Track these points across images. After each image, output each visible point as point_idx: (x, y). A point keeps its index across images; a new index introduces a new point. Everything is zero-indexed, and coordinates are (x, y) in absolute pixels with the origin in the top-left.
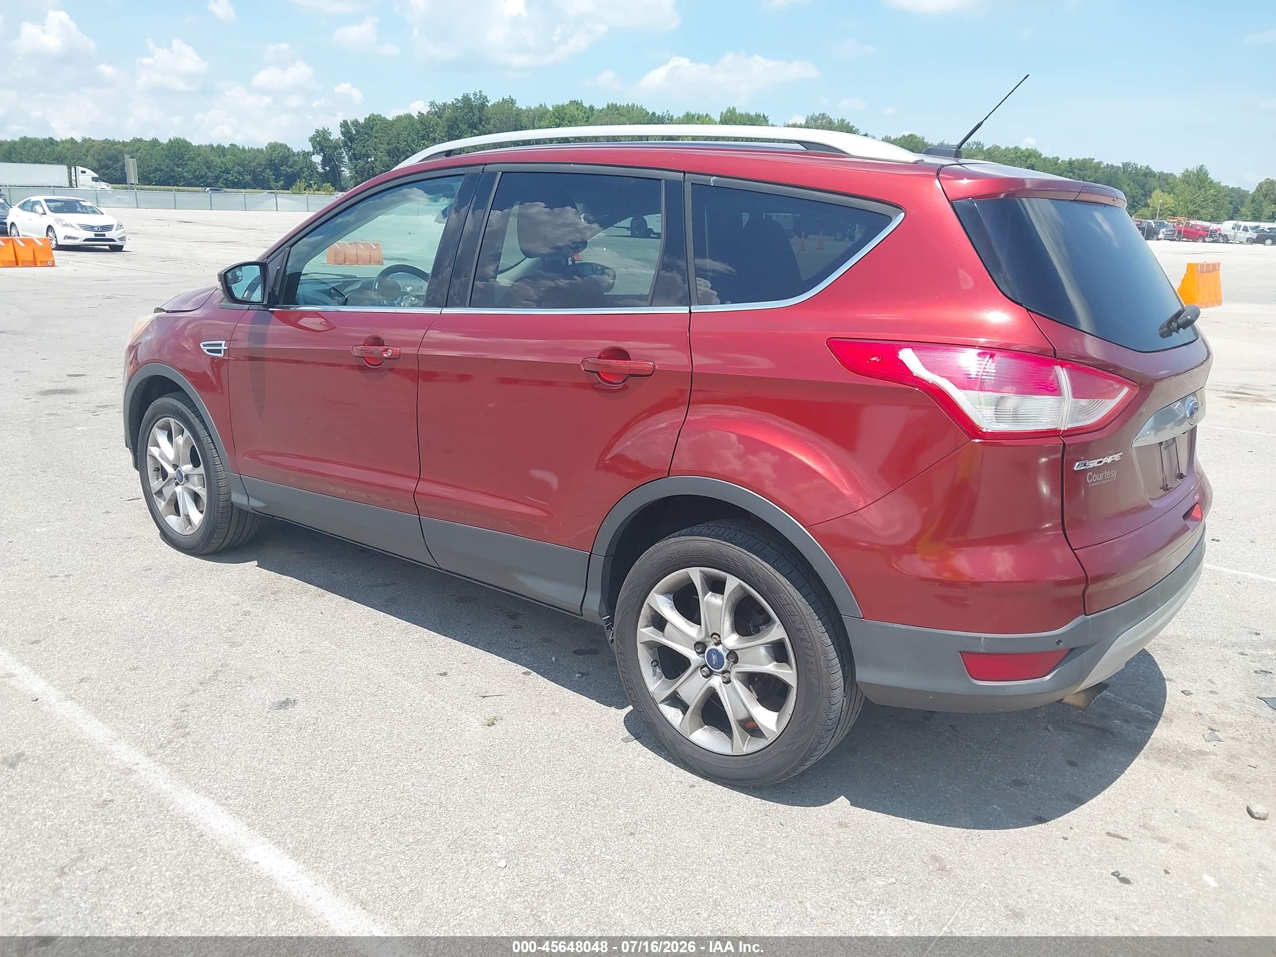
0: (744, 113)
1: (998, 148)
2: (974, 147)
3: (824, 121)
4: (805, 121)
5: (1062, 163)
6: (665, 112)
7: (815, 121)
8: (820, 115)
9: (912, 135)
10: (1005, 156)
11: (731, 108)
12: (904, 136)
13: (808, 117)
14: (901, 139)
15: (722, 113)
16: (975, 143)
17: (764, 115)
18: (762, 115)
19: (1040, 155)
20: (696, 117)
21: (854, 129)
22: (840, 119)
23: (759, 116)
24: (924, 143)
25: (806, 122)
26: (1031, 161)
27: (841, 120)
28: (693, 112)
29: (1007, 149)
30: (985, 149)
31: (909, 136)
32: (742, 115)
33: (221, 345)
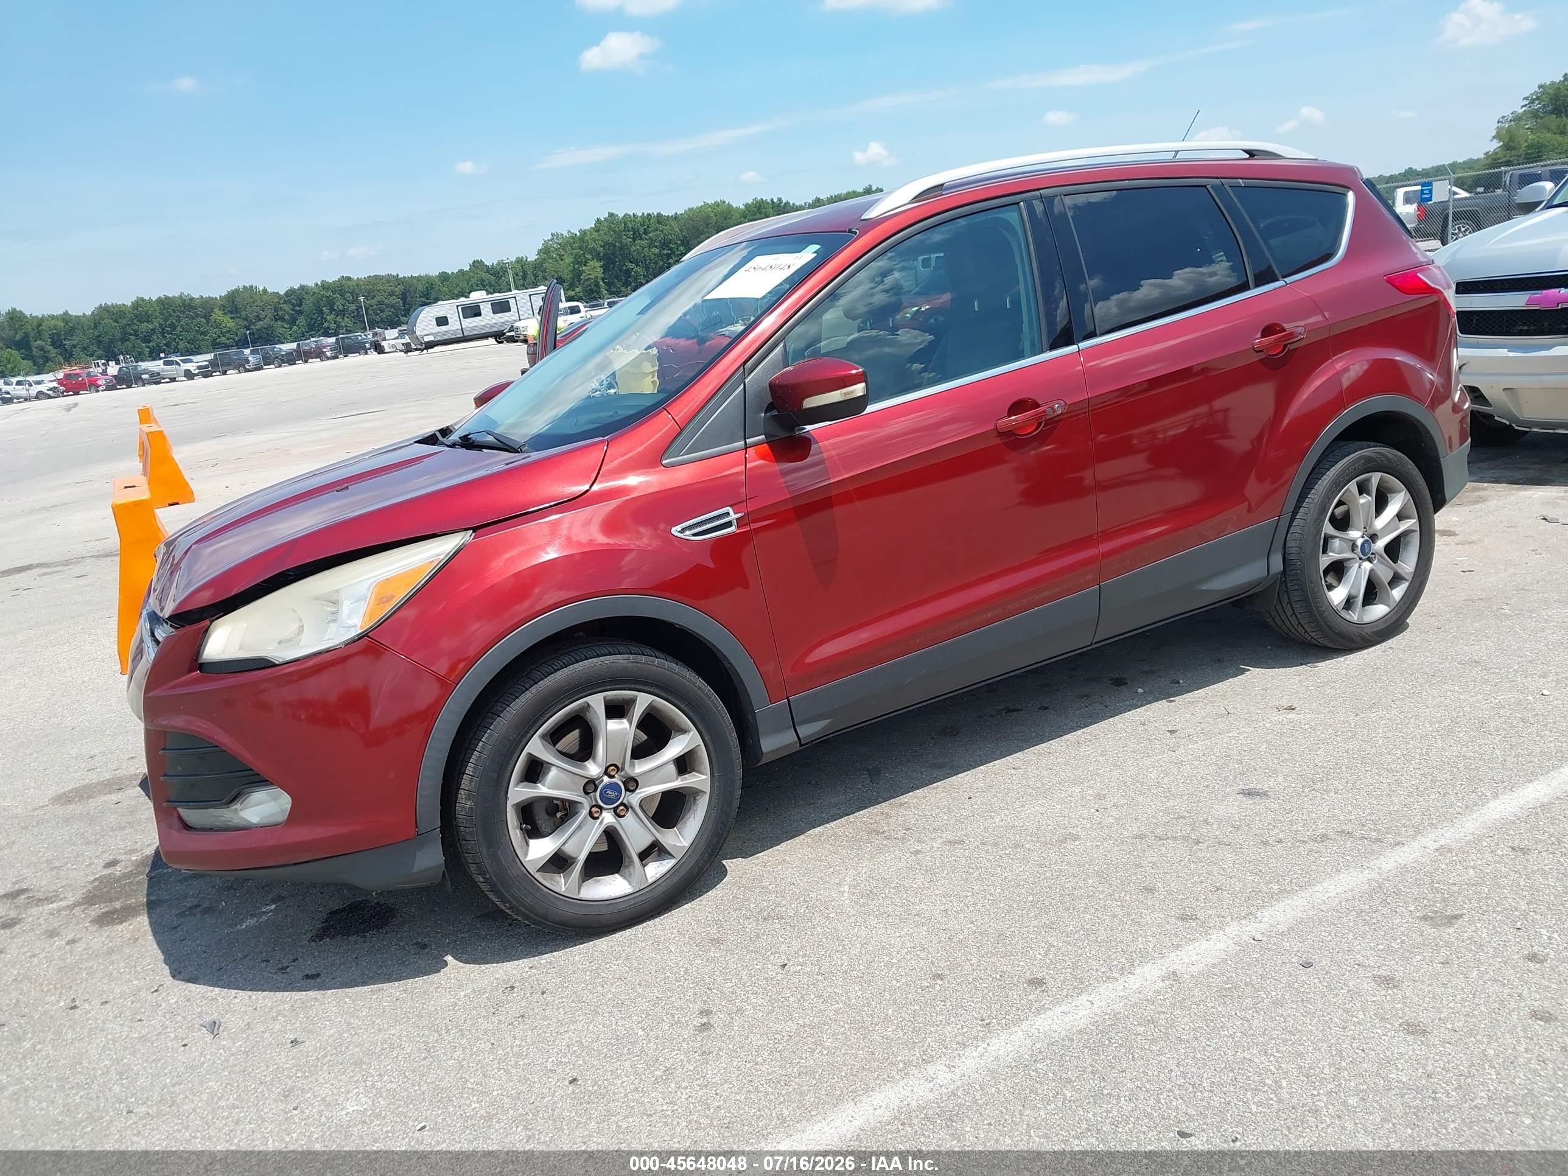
33: (728, 513)
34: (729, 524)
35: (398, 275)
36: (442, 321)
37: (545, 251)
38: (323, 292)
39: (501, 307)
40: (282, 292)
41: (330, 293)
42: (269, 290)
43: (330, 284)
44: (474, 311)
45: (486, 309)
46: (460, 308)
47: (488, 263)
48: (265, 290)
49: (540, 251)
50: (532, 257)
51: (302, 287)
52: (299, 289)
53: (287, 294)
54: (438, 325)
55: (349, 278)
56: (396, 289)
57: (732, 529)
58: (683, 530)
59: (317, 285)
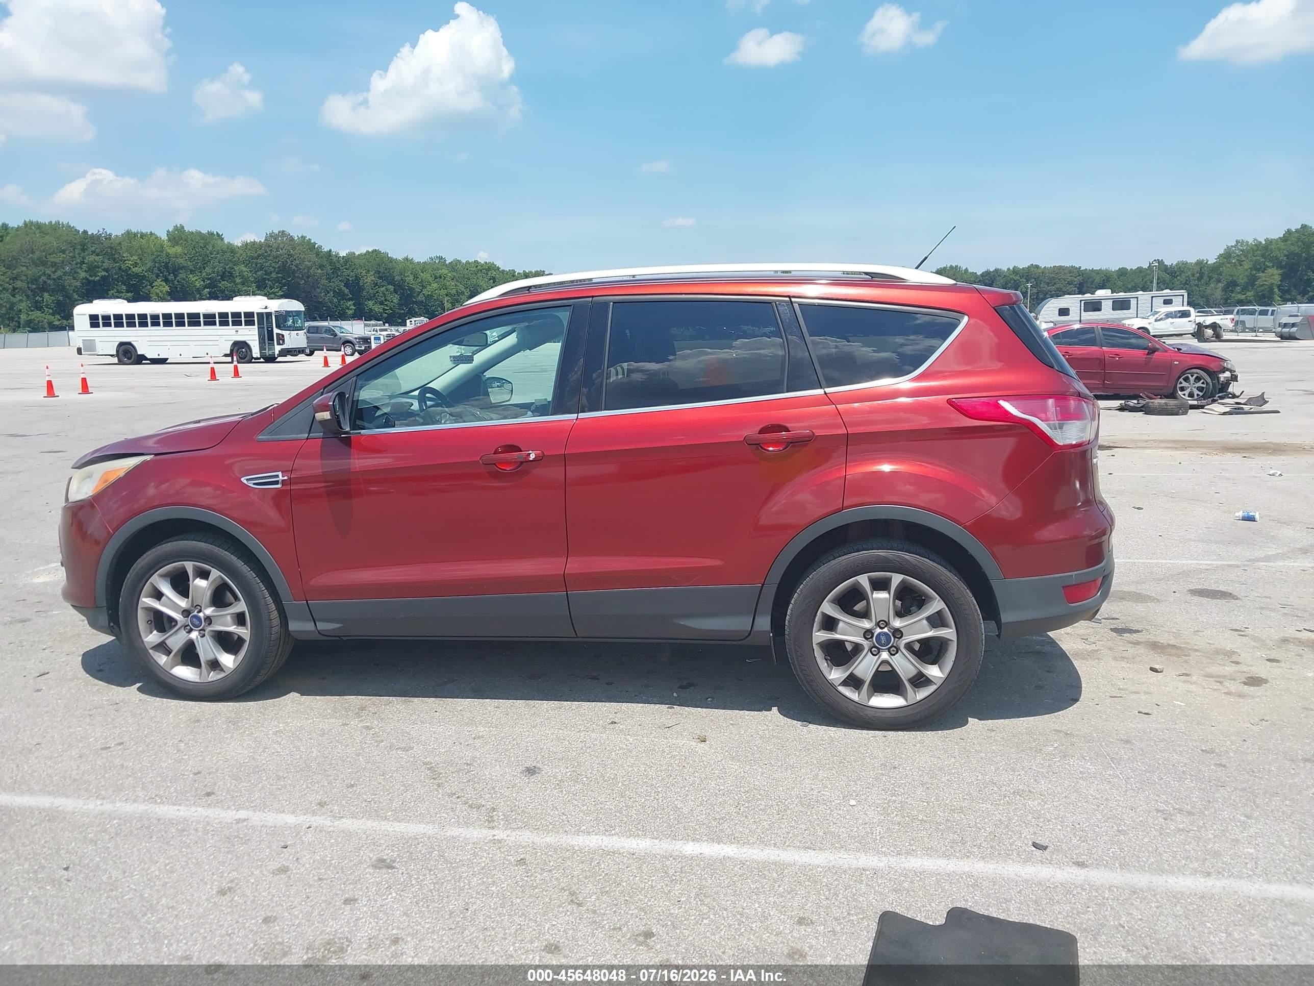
0: (194, 231)
1: (459, 262)
2: (437, 262)
3: (285, 239)
4: (264, 239)
5: (519, 276)
6: (101, 231)
7: (275, 239)
8: (279, 232)
9: (375, 250)
10: (467, 269)
11: (179, 226)
12: (368, 252)
13: (267, 234)
14: (365, 254)
15: (168, 231)
16: (437, 257)
17: (217, 233)
18: (215, 233)
19: (498, 268)
20: (139, 235)
21: (316, 246)
22: (300, 236)
23: (212, 234)
24: (388, 258)
25: (266, 240)
26: (492, 274)
27: (302, 237)
28: (134, 230)
29: (468, 262)
30: (447, 262)
31: (373, 251)
32: (192, 233)
33: (277, 476)
34: (277, 483)
35: (1080, 267)
36: (1064, 312)
37: (1227, 256)
38: (1013, 276)
39: (1119, 305)
40: (979, 273)
41: (1017, 277)
42: (970, 271)
43: (1019, 270)
44: (1095, 306)
45: (1107, 306)
46: (1083, 302)
47: (1168, 263)
48: (966, 270)
49: (1221, 255)
50: (1212, 261)
51: (996, 271)
52: (993, 271)
53: (982, 275)
54: (1059, 315)
55: (1037, 267)
56: (1076, 279)
57: (279, 486)
58: (247, 480)
59: (1009, 269)
